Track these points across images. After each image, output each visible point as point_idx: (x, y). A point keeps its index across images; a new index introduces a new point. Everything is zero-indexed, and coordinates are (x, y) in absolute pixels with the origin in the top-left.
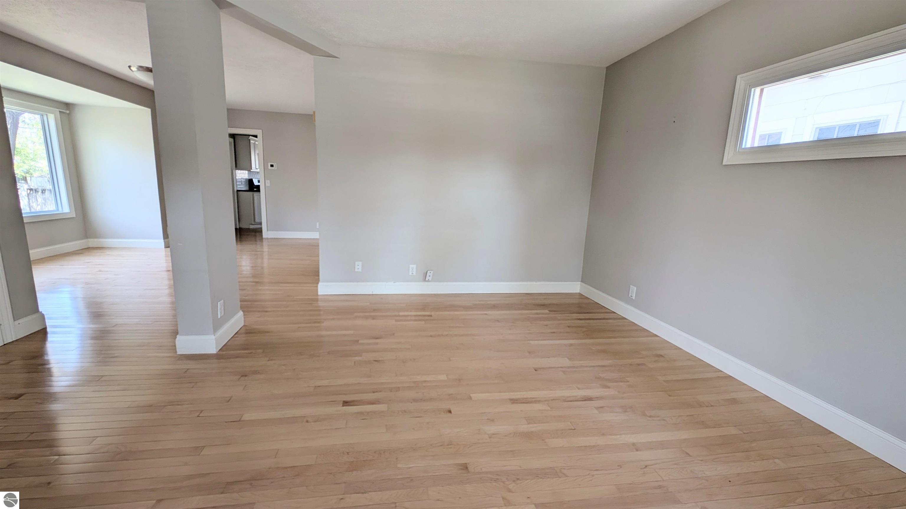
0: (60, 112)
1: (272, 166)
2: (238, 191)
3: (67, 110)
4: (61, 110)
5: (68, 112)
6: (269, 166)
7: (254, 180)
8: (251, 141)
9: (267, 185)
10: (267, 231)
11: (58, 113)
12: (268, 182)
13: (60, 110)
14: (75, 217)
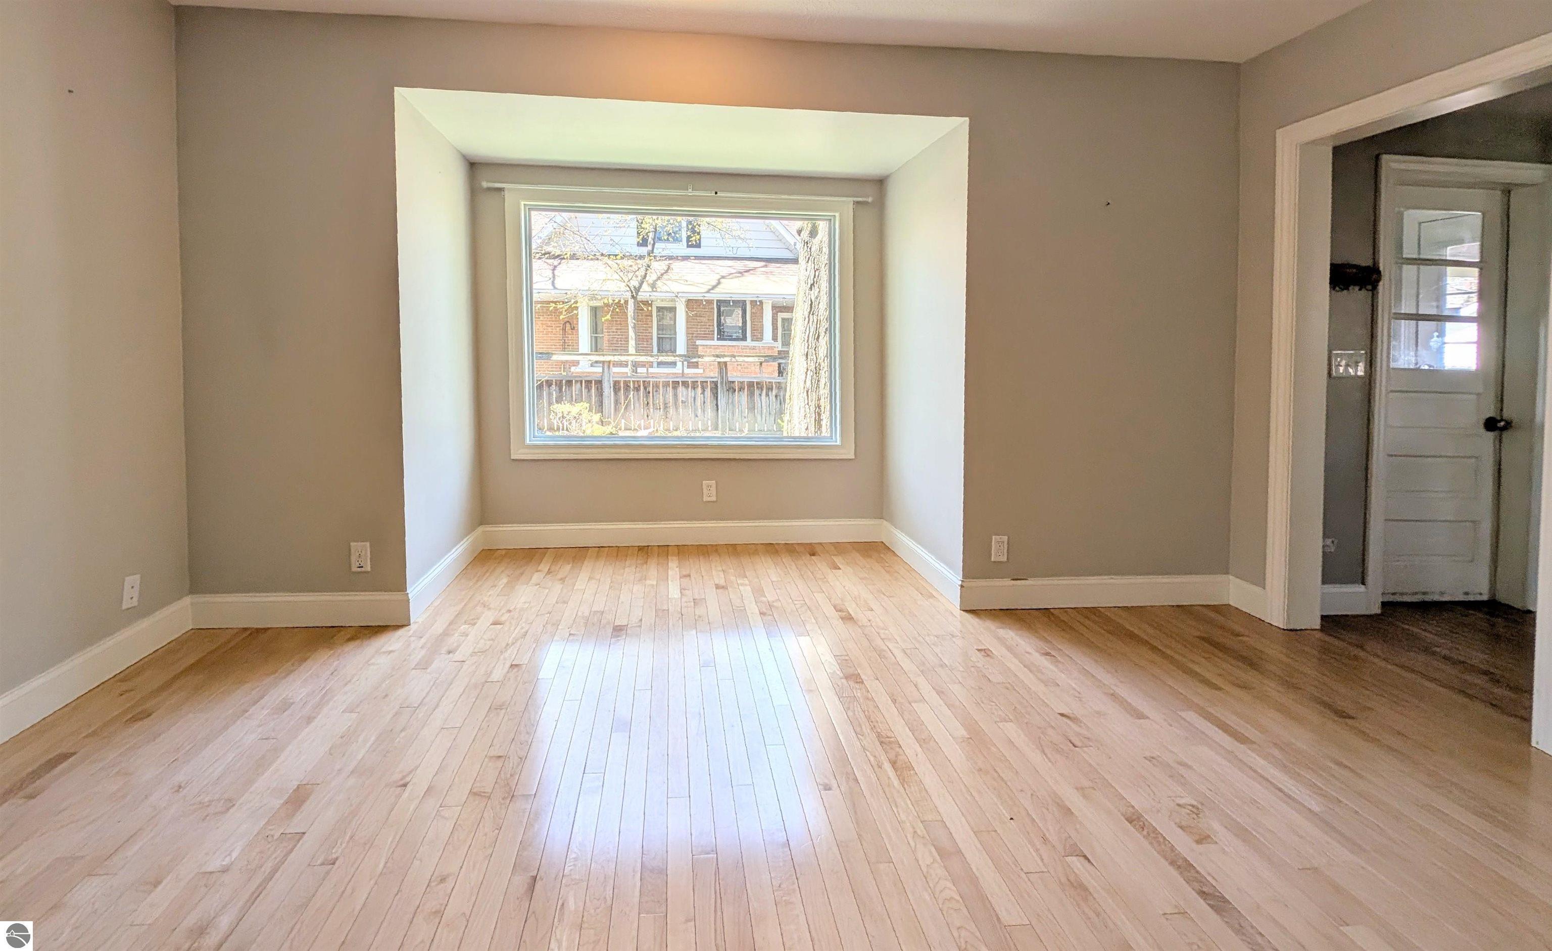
14: (854, 458)
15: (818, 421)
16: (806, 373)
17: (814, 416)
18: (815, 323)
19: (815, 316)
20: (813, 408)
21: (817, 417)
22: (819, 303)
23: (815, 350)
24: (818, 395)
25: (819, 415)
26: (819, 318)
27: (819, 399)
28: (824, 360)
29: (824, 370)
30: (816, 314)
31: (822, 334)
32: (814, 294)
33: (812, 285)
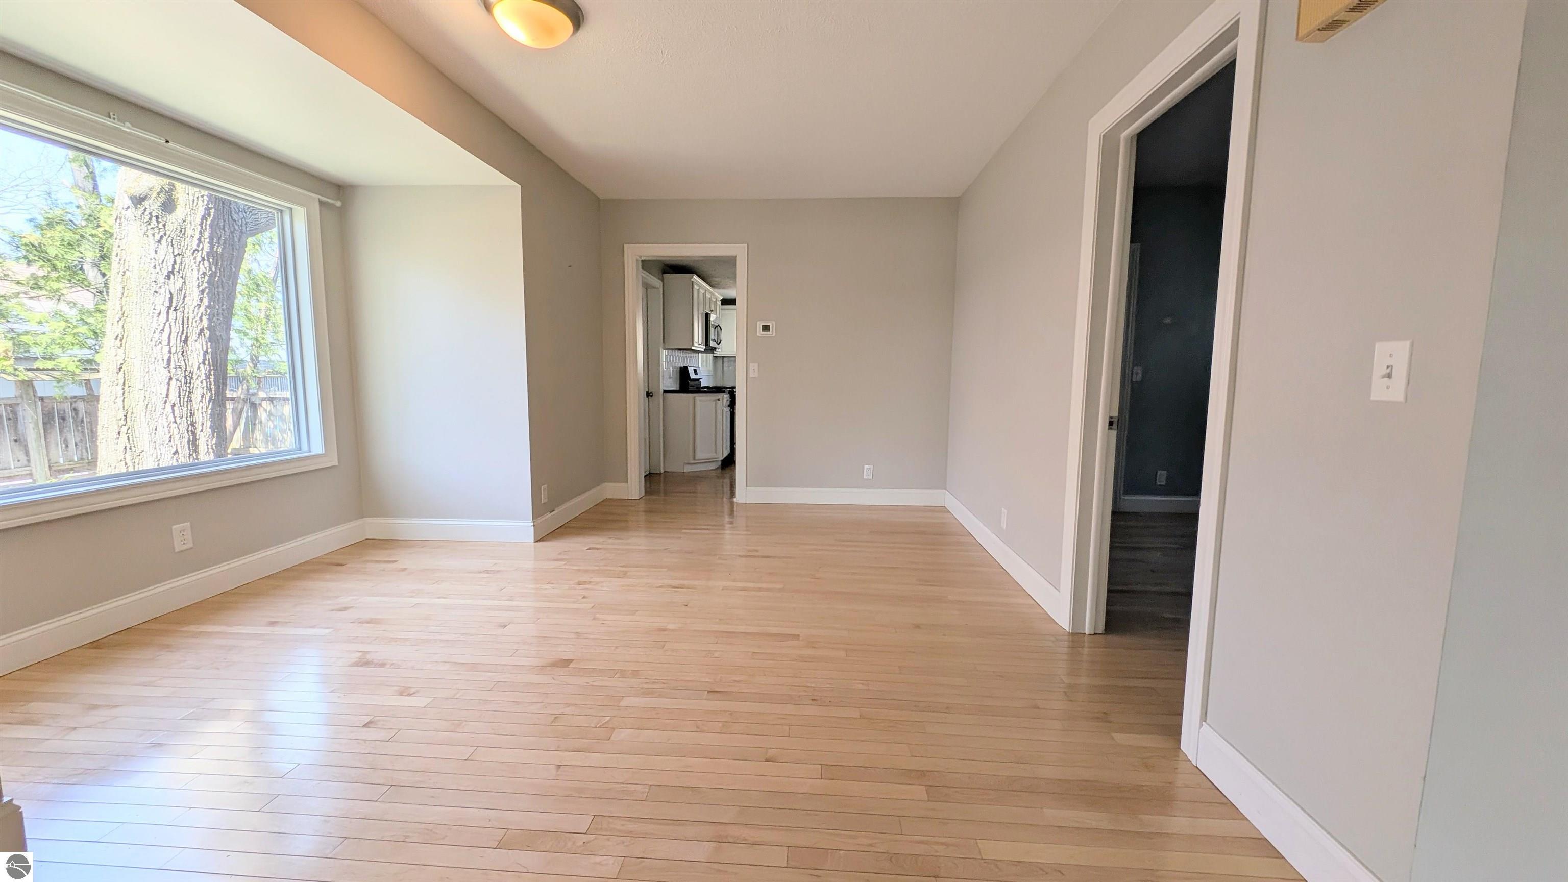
0: (321, 202)
1: (766, 328)
2: (665, 391)
3: (338, 199)
4: (324, 199)
5: (339, 204)
6: (760, 328)
7: (689, 368)
8: (696, 287)
9: (751, 375)
10: (746, 486)
11: (317, 204)
12: (754, 367)
13: (320, 197)
14: (337, 464)
15: (193, 443)
16: (169, 384)
17: (187, 437)
18: (181, 322)
19: (179, 314)
20: (183, 427)
21: (191, 438)
22: (185, 297)
23: (182, 354)
24: (191, 410)
25: (194, 433)
26: (186, 315)
27: (192, 415)
28: (199, 368)
29: (200, 379)
30: (181, 310)
31: (193, 337)
32: (176, 284)
33: (171, 273)
